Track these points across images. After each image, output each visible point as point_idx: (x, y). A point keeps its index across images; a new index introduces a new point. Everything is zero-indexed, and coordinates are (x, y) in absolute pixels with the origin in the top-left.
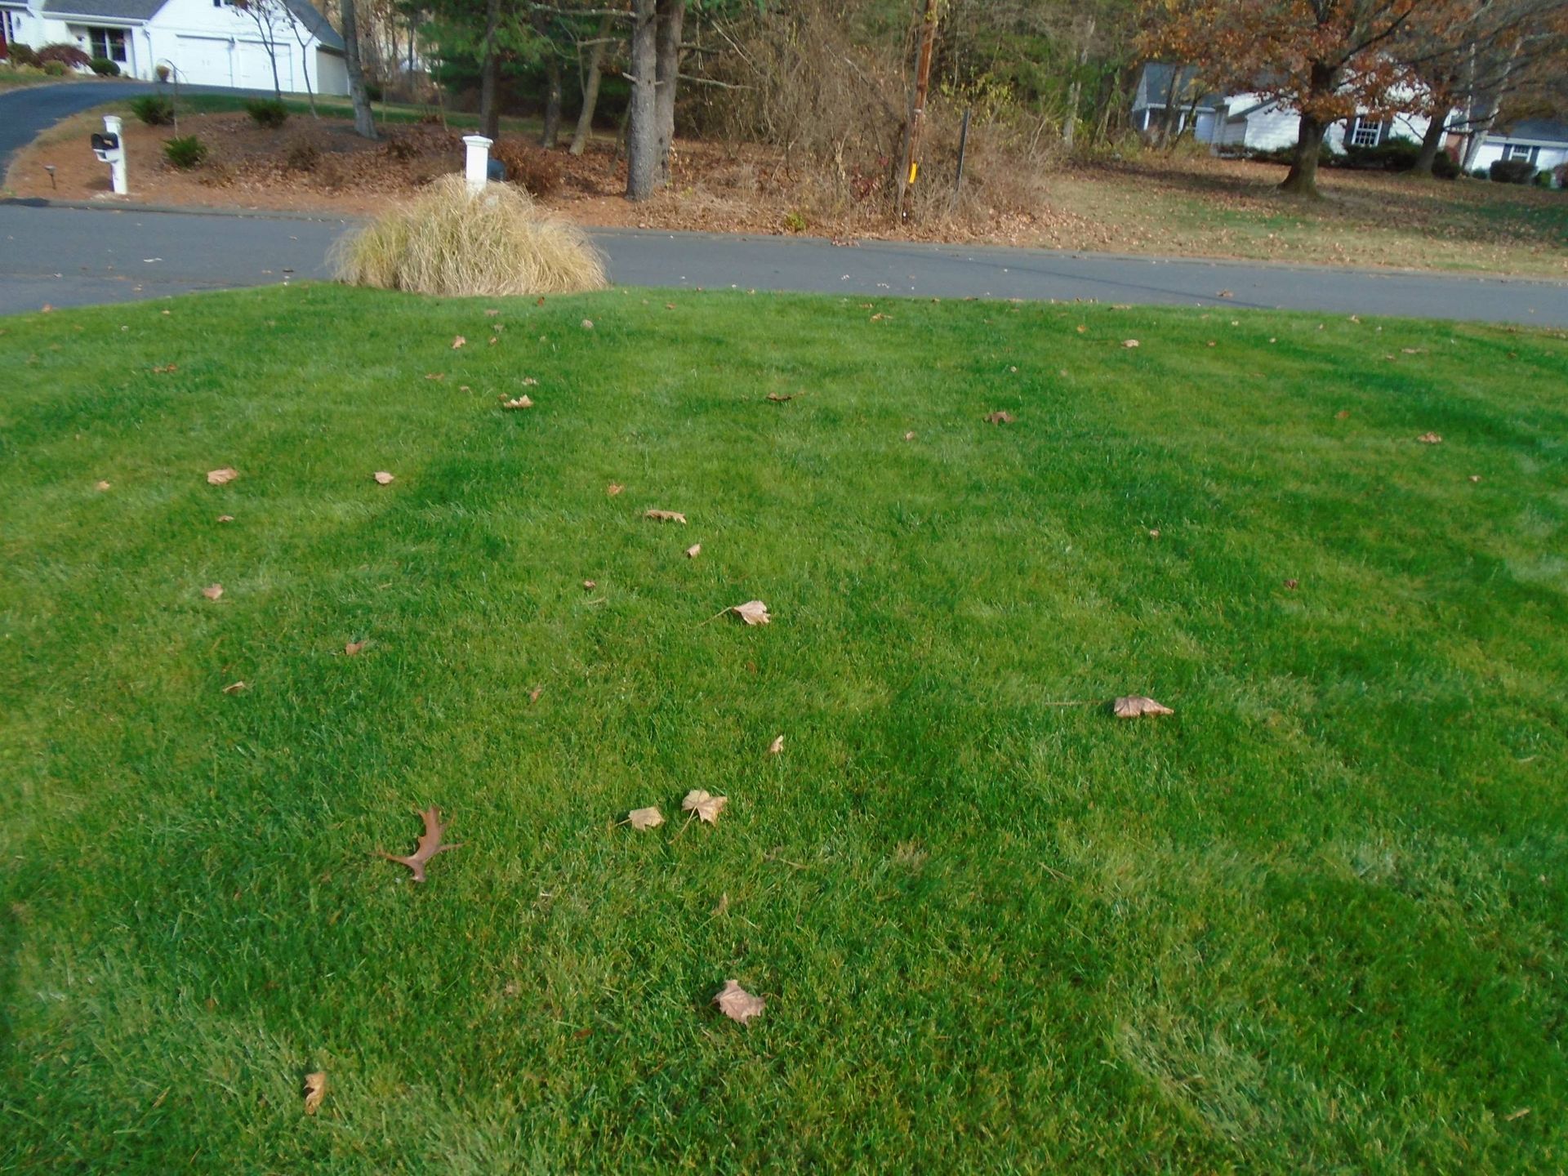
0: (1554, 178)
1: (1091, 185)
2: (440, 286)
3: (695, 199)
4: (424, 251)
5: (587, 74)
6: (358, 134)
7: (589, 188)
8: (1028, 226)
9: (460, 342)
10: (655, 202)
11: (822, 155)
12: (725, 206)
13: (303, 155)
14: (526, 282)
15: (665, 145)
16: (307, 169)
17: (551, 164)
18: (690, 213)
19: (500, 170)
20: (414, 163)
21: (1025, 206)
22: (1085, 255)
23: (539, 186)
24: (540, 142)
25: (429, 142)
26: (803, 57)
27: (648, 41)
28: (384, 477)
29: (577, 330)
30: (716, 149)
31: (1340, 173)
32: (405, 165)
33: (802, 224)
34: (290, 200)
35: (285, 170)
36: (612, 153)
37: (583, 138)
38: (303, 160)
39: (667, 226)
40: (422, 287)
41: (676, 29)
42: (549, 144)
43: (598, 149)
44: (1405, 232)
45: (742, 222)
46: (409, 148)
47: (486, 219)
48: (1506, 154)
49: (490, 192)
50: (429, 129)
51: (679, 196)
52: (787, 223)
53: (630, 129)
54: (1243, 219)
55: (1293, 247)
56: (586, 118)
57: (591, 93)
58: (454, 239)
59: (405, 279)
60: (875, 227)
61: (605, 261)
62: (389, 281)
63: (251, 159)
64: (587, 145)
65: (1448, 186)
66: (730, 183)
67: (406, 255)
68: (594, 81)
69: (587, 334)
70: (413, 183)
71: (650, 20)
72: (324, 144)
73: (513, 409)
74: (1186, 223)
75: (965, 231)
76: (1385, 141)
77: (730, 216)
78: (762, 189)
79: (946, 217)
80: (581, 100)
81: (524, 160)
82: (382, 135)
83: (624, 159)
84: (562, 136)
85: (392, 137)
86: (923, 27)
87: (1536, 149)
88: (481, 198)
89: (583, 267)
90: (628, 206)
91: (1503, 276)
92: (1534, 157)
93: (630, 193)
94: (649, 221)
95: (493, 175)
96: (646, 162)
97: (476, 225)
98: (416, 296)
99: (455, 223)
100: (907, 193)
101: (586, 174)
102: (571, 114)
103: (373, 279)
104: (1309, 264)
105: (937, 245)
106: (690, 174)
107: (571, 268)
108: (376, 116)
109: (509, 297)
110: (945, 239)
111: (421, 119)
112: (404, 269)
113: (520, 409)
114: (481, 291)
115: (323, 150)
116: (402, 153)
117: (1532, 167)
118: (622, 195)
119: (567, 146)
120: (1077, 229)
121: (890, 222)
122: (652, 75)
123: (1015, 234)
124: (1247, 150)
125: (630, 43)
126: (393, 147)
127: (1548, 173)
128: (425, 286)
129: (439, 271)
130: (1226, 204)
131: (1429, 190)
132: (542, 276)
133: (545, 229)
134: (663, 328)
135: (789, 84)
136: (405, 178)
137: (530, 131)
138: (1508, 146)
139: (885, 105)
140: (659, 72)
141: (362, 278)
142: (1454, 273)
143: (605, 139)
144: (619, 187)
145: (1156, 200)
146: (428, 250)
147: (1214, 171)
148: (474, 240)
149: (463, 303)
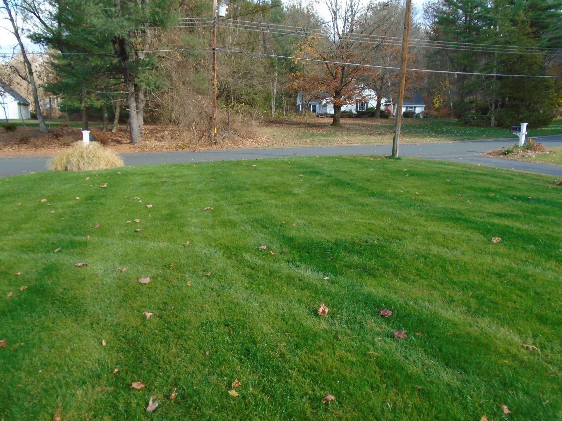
0: (421, 115)
1: (276, 129)
2: (79, 169)
3: (152, 143)
4: (74, 160)
5: (115, 108)
6: (41, 132)
7: (119, 142)
8: (252, 142)
9: (88, 178)
10: (140, 145)
11: (189, 127)
12: (161, 144)
13: (24, 139)
14: (102, 166)
15: (141, 128)
16: (26, 144)
17: (106, 136)
18: (151, 147)
19: (93, 138)
20: (61, 139)
21: (252, 136)
22: (267, 149)
23: (104, 142)
24: (102, 129)
25: (65, 132)
26: (179, 101)
27: (133, 99)
28: (78, 198)
29: (117, 174)
30: (159, 127)
31: (354, 119)
32: (59, 140)
33: (184, 147)
34: (22, 153)
35: (18, 144)
36: (125, 131)
37: (116, 127)
38: (24, 141)
39: (144, 151)
40: (74, 170)
41: (141, 96)
42: (105, 130)
43: (121, 130)
44: (362, 135)
45: (166, 148)
46: (59, 134)
47: (90, 151)
48: (406, 109)
49: (91, 144)
50: (65, 128)
51: (147, 142)
52: (180, 147)
53: (130, 124)
54: (317, 135)
55: (327, 141)
56: (116, 121)
57: (117, 114)
58: (82, 157)
59: (69, 168)
60: (206, 146)
61: (123, 160)
62: (64, 169)
63: (6, 142)
64: (117, 129)
65: (385, 120)
66: (162, 137)
67: (68, 162)
68: (118, 110)
69: (120, 175)
70: (62, 145)
71: (133, 94)
72: (30, 135)
73: (103, 188)
74: (300, 137)
75: (233, 145)
76: (367, 109)
77: (162, 146)
78: (172, 138)
79: (227, 141)
80: (114, 115)
81: (98, 136)
82: (49, 131)
83: (129, 132)
84: (109, 127)
85: (53, 131)
86: (213, 90)
87: (415, 107)
88: (88, 146)
89: (118, 161)
90: (131, 146)
91: (381, 144)
92: (415, 110)
93: (132, 142)
94: (138, 150)
95: (91, 140)
96: (136, 133)
97: (88, 153)
98: (73, 172)
99: (82, 153)
100: (215, 136)
101: (118, 138)
102: (111, 119)
103: (59, 168)
104: (329, 146)
105: (224, 149)
106: (149, 136)
107: (114, 162)
108: (47, 125)
109: (98, 170)
110: (227, 148)
111: (61, 125)
112: (69, 165)
113: (105, 187)
114: (90, 169)
115: (31, 137)
116: (57, 136)
117: (414, 113)
118: (129, 143)
119: (111, 130)
120: (267, 142)
121: (210, 144)
122: (135, 109)
123: (248, 144)
124: (328, 114)
125: (127, 100)
126: (54, 135)
127: (419, 114)
128: (75, 169)
129: (78, 165)
130: (314, 131)
131: (378, 122)
132: (107, 165)
133: (106, 153)
134: (139, 172)
135: (176, 108)
136: (59, 144)
137: (98, 126)
138: (407, 107)
139: (205, 112)
140: (137, 108)
141: (56, 169)
142: (368, 144)
143: (124, 127)
144: (129, 141)
145: (294, 131)
146: (75, 160)
147: (316, 121)
148: (87, 156)
149: (86, 172)
